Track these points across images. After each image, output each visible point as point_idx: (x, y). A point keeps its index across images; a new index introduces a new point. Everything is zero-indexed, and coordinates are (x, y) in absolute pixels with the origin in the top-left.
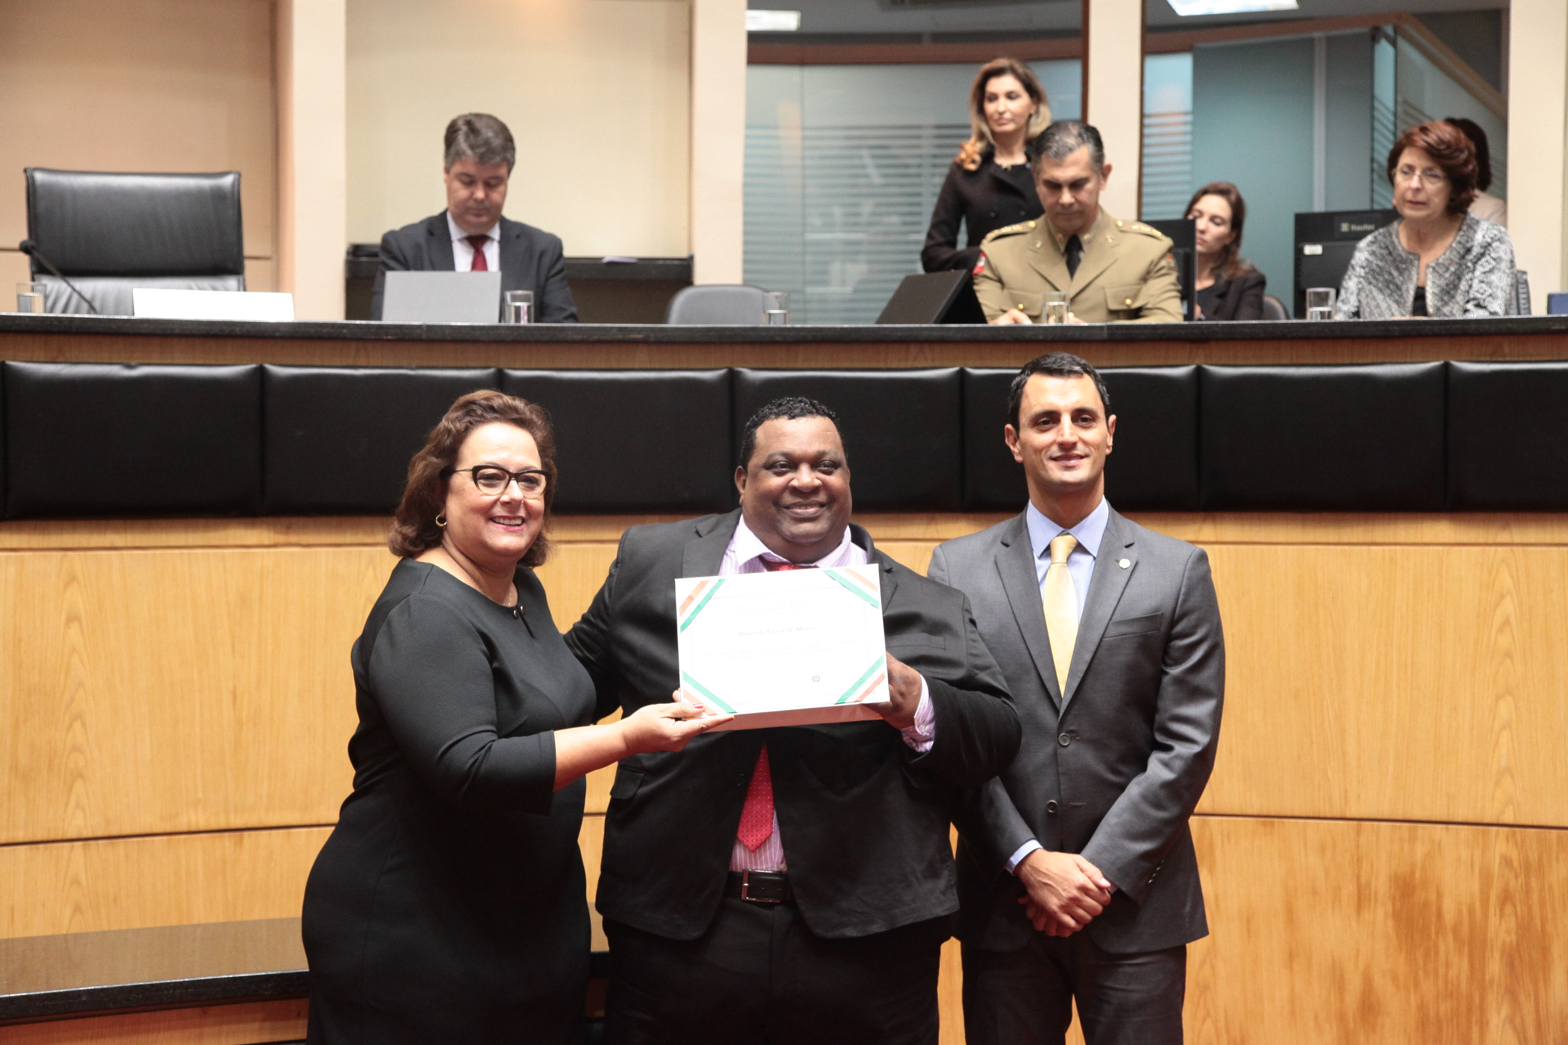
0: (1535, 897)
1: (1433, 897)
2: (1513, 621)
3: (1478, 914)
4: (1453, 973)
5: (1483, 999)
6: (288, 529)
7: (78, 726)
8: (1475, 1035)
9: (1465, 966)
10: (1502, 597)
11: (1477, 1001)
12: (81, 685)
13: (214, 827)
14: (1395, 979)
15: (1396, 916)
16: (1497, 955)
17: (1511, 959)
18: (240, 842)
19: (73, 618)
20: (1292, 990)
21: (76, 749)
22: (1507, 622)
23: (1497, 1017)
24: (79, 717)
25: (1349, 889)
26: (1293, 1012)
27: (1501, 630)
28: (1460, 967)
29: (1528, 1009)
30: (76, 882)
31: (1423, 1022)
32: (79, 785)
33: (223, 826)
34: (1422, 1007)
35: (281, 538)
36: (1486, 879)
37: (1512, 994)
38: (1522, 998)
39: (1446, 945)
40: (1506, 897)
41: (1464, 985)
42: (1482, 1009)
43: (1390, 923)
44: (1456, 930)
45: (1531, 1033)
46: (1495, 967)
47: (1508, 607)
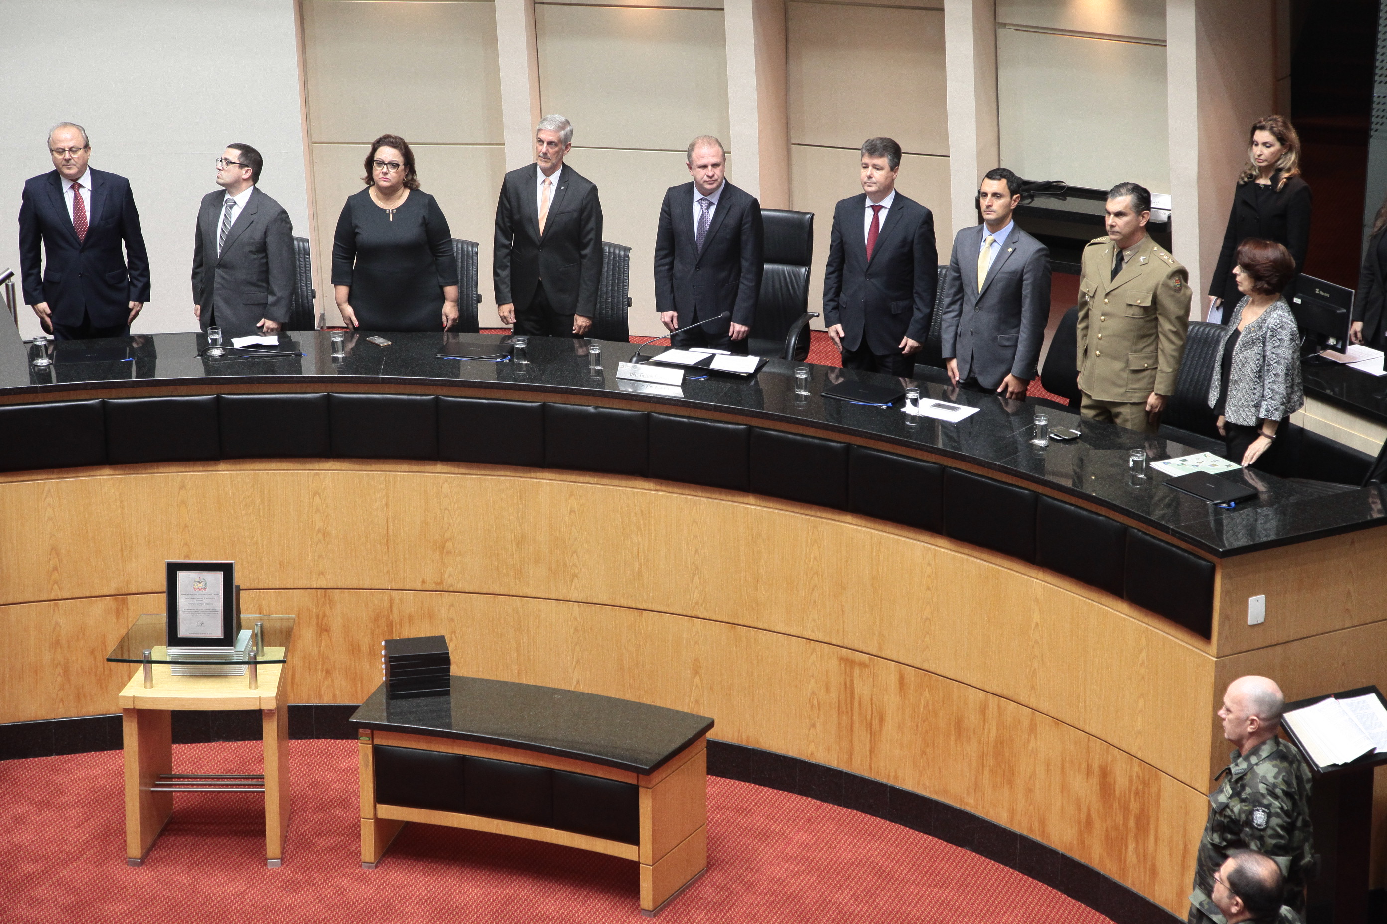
0: (1146, 797)
1: (1113, 781)
2: (1146, 663)
3: (1127, 797)
4: (1118, 819)
5: (1127, 835)
6: (661, 484)
7: (575, 555)
8: (1124, 851)
9: (1122, 817)
10: (1143, 649)
11: (1125, 836)
12: (576, 539)
13: (630, 606)
14: (1098, 814)
15: (1100, 784)
16: (1133, 818)
17: (1138, 820)
18: (641, 615)
19: (572, 511)
20: (1062, 803)
21: (574, 565)
22: (1143, 662)
23: (1131, 846)
24: (575, 552)
25: (1084, 765)
26: (1062, 814)
27: (1141, 665)
28: (1120, 819)
29: (1141, 846)
30: (575, 619)
31: (1107, 837)
32: (576, 579)
33: (634, 607)
34: (1107, 830)
35: (658, 488)
36: (1131, 780)
37: (1136, 838)
38: (1140, 841)
39: (1116, 805)
40: (1137, 793)
41: (1121, 826)
42: (1127, 839)
43: (1098, 787)
44: (1120, 799)
45: (1142, 859)
46: (1132, 823)
47: (1144, 655)
